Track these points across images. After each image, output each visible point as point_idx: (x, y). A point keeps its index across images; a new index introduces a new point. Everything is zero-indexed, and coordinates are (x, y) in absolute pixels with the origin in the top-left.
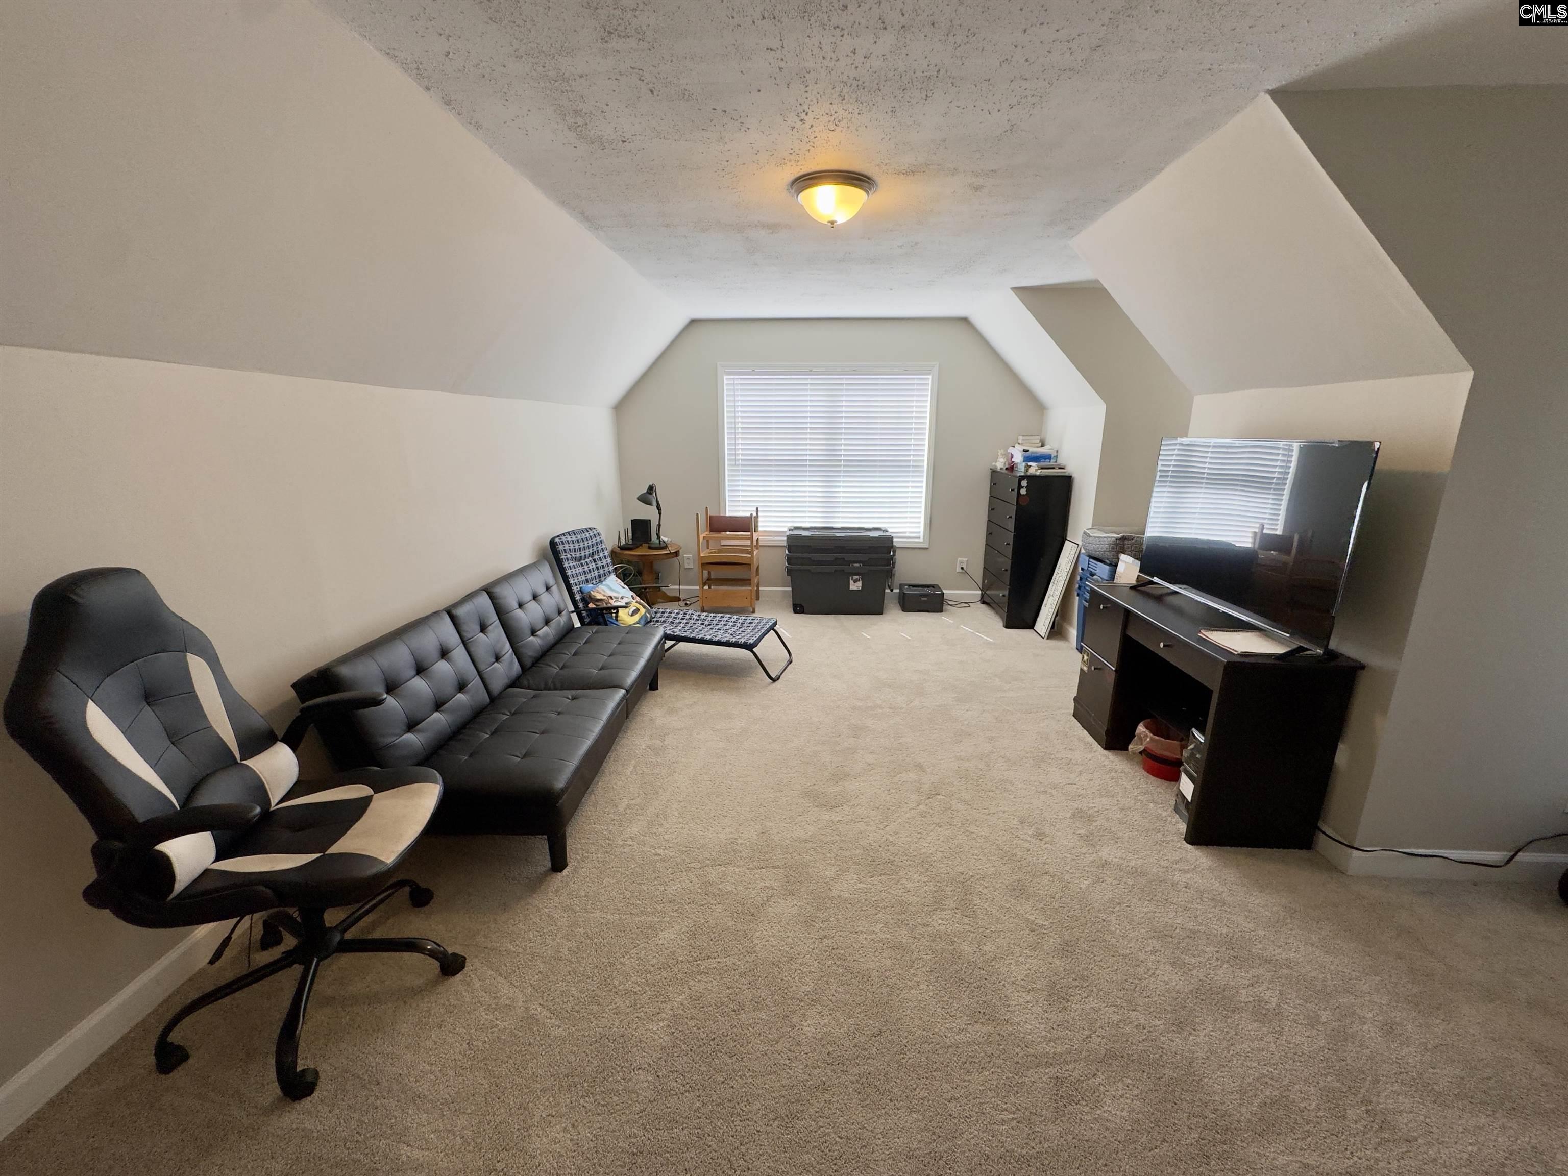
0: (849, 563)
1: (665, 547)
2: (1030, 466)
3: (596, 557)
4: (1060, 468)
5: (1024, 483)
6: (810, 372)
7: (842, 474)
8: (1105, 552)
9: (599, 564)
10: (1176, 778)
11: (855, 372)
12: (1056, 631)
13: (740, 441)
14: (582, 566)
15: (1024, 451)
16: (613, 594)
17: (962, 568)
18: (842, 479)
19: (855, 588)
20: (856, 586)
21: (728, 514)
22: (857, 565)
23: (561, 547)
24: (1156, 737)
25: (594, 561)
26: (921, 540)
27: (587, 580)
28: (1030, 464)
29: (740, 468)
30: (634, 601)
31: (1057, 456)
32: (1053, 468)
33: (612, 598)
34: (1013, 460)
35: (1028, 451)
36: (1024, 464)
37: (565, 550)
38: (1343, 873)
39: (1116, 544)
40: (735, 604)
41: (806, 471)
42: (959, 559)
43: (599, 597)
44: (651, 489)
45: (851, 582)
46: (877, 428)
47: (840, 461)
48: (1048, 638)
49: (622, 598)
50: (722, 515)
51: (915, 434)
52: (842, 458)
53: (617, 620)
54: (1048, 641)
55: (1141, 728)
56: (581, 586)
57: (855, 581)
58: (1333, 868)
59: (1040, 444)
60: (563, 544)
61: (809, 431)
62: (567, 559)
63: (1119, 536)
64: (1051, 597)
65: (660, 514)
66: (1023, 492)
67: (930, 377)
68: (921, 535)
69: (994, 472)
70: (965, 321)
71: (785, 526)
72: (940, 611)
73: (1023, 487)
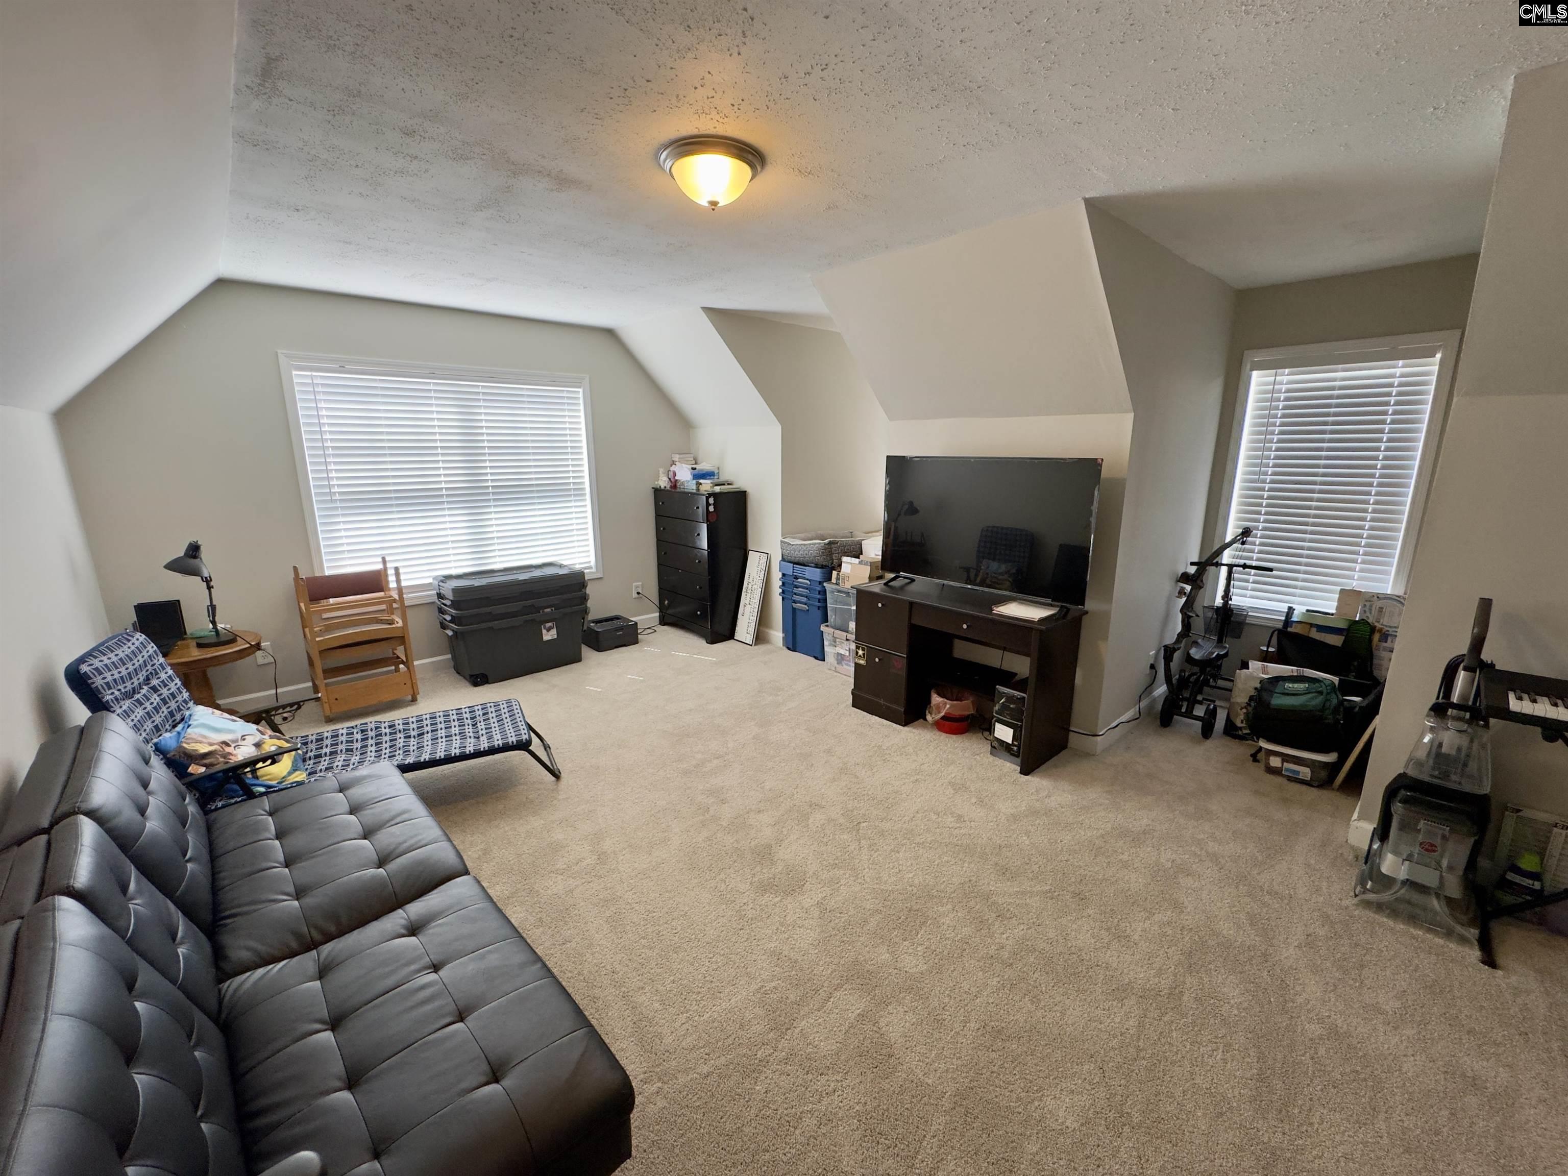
0: (537, 609)
1: (232, 641)
2: (701, 484)
3: (155, 682)
4: (728, 484)
5: (711, 501)
6: (432, 375)
7: (492, 503)
8: (815, 557)
9: (165, 692)
10: (990, 729)
11: (491, 379)
12: (760, 638)
13: (332, 467)
14: (141, 704)
15: (692, 469)
16: (226, 737)
17: (638, 593)
18: (492, 510)
19: (550, 638)
20: (549, 635)
21: (328, 573)
22: (548, 610)
23: (98, 681)
24: (955, 702)
25: (154, 689)
26: (594, 570)
27: (156, 727)
28: (701, 481)
29: (338, 505)
30: (266, 737)
31: (718, 473)
32: (724, 484)
33: (228, 745)
34: (676, 478)
35: (695, 469)
36: (694, 482)
37: (107, 684)
38: (1093, 755)
39: (825, 549)
40: (387, 697)
41: (443, 503)
42: (634, 584)
43: (204, 749)
44: (194, 550)
45: (544, 631)
46: (528, 447)
47: (488, 487)
48: (755, 645)
49: (243, 738)
50: (317, 574)
51: (572, 453)
52: (490, 484)
53: (257, 778)
54: (756, 647)
55: (936, 699)
56: (155, 740)
57: (549, 630)
58: (1087, 755)
59: (694, 462)
60: (100, 673)
61: (439, 451)
62: (117, 699)
63: (826, 541)
64: (748, 606)
65: (209, 588)
66: (711, 509)
67: (580, 390)
68: (593, 563)
69: (657, 491)
70: (610, 333)
71: (430, 577)
72: (635, 641)
73: (710, 505)
